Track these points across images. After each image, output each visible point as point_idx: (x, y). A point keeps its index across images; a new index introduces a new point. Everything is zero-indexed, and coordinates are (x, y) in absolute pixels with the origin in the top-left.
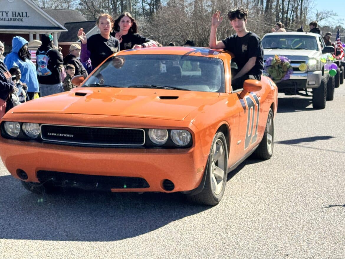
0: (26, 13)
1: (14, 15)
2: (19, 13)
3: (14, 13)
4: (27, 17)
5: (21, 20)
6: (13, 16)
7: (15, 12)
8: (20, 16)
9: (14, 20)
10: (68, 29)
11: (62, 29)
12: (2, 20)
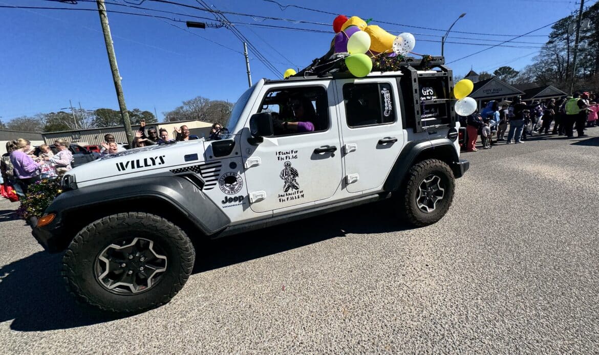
4: (501, 90)
5: (498, 92)
10: (526, 93)
11: (522, 93)
12: (487, 94)
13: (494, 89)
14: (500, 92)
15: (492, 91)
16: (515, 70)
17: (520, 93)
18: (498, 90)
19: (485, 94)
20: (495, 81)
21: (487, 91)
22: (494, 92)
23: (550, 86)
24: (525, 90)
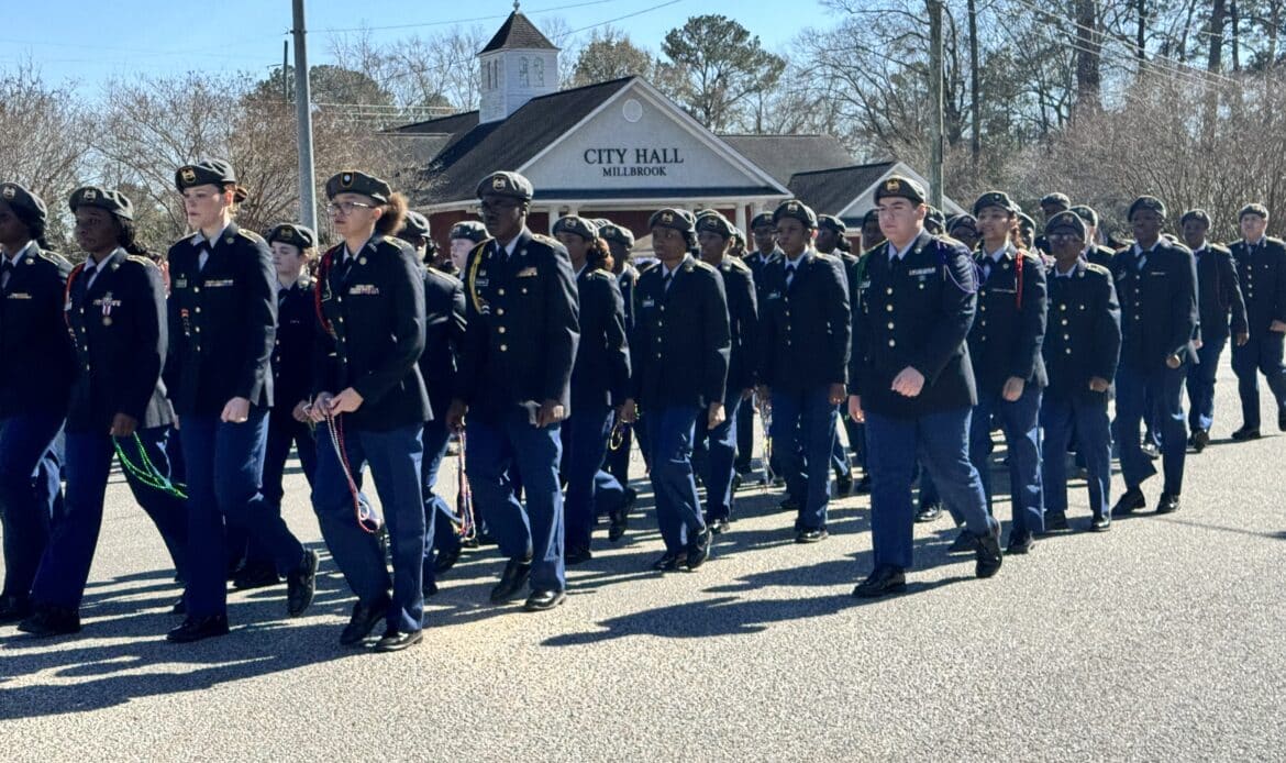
0: (676, 151)
1: (642, 159)
2: (655, 152)
3: (642, 153)
4: (676, 161)
5: (661, 172)
6: (638, 161)
7: (645, 151)
8: (659, 161)
9: (640, 172)
10: (793, 192)
11: (778, 192)
12: (607, 173)
13: (638, 151)
14: (668, 168)
15: (630, 160)
16: (766, 46)
17: (769, 190)
18: (659, 159)
19: (593, 178)
20: (644, 102)
21: (605, 155)
22: (642, 165)
23: (897, 165)
24: (795, 172)
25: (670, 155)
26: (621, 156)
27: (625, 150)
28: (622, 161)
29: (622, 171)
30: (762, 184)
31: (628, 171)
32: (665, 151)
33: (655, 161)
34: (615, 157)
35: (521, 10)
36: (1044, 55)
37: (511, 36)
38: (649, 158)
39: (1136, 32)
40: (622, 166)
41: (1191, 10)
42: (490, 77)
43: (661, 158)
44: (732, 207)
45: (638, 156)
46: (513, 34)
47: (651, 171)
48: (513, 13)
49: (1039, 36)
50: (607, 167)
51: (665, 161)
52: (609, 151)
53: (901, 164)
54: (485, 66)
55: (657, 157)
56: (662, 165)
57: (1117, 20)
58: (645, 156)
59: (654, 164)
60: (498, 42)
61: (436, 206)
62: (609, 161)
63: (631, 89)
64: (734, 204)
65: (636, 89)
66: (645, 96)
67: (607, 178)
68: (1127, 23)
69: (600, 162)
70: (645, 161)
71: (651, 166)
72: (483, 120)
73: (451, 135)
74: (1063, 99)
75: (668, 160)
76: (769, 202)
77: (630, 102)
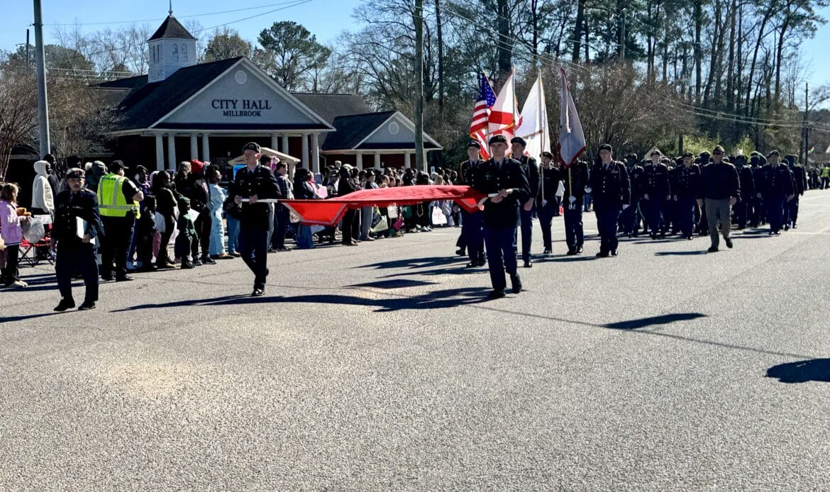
0: (267, 101)
1: (246, 106)
2: (254, 102)
3: (246, 103)
4: (267, 108)
5: (258, 114)
6: (244, 108)
7: (248, 101)
8: (257, 108)
9: (245, 114)
10: (336, 128)
11: (327, 128)
12: (226, 114)
13: (244, 101)
14: (263, 112)
15: (240, 107)
16: (319, 41)
17: (322, 126)
19: (218, 117)
20: (247, 71)
21: (224, 104)
22: (247, 110)
23: (396, 113)
24: (336, 116)
25: (263, 104)
26: (234, 104)
27: (236, 101)
28: (235, 108)
29: (235, 113)
30: (318, 122)
31: (239, 113)
32: (260, 101)
33: (254, 107)
34: (231, 105)
35: (174, 15)
36: (479, 51)
37: (167, 31)
38: (250, 107)
39: (532, 39)
40: (234, 110)
41: (563, 27)
42: (155, 56)
43: (258, 106)
44: (300, 136)
45: (244, 104)
46: (170, 30)
47: (252, 114)
48: (168, 17)
49: (478, 40)
50: (226, 110)
51: (260, 108)
52: (227, 101)
53: (398, 112)
54: (152, 49)
55: (256, 105)
56: (259, 110)
57: (521, 31)
58: (248, 104)
59: (254, 109)
60: (159, 34)
61: (122, 132)
62: (227, 107)
63: (240, 64)
64: (302, 134)
65: (243, 65)
66: (248, 68)
67: (225, 117)
68: (527, 33)
69: (222, 107)
70: (249, 108)
71: (252, 111)
72: (150, 80)
73: (130, 89)
74: (491, 76)
75: (262, 107)
76: (322, 133)
77: (240, 72)
